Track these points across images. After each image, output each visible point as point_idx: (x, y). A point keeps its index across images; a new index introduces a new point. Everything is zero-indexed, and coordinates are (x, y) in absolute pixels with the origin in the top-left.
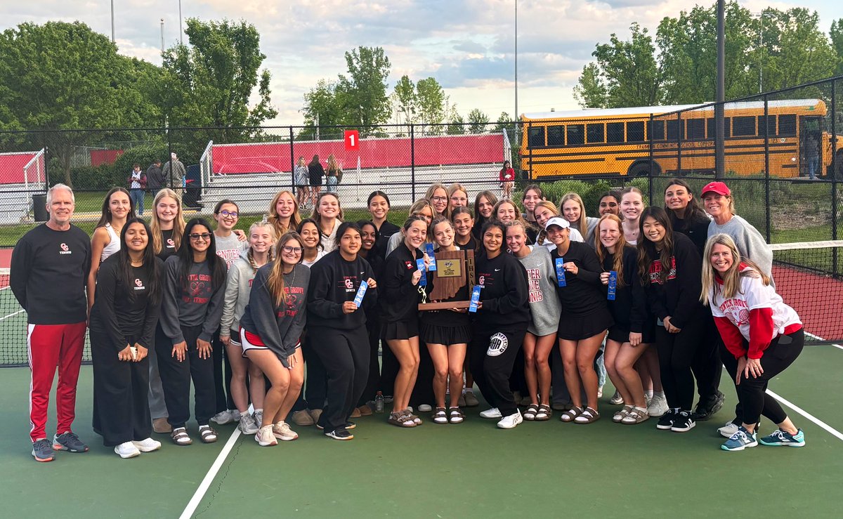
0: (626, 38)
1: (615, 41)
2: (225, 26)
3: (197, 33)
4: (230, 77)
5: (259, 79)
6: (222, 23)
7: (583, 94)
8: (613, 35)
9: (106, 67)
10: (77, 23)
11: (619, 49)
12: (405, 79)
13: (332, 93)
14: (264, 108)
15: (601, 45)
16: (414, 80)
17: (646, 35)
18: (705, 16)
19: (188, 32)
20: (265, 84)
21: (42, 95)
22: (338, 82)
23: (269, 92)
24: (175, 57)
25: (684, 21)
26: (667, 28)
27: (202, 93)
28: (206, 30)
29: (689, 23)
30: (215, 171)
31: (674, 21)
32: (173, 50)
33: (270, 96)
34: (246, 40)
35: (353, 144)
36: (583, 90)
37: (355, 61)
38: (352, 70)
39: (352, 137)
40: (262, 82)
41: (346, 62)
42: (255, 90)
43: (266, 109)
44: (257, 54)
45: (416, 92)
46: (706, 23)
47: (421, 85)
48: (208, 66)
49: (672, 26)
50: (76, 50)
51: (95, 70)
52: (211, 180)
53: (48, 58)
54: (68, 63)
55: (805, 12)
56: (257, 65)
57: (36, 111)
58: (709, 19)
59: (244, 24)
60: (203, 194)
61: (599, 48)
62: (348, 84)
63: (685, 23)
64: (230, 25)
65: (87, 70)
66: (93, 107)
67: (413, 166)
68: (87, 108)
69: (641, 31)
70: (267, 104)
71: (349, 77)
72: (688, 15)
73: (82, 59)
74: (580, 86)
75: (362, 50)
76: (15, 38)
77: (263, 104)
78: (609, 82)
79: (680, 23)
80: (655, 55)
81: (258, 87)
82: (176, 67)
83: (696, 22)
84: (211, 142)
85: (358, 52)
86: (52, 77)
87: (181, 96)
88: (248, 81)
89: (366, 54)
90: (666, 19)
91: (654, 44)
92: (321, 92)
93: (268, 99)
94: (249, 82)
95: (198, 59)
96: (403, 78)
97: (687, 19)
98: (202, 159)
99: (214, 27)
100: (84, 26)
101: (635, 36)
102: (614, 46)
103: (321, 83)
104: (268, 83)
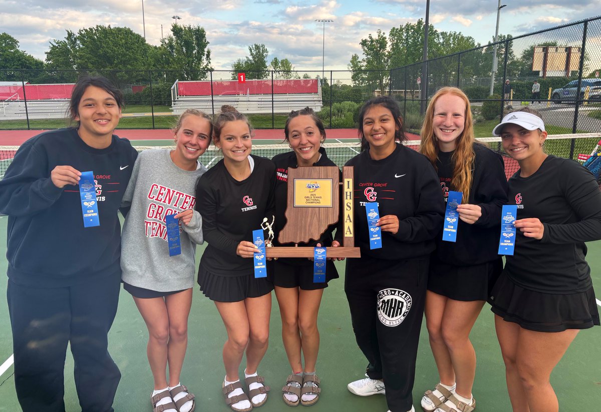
0: (375, 36)
1: (371, 38)
2: (189, 28)
3: (176, 30)
4: (192, 52)
5: (206, 53)
6: (188, 26)
7: (352, 68)
8: (370, 35)
9: (138, 47)
10: (125, 28)
11: (372, 41)
12: (276, 59)
13: (244, 64)
14: (208, 67)
15: (364, 39)
16: (280, 60)
17: (384, 36)
18: (412, 27)
19: (172, 30)
20: (208, 56)
21: (107, 59)
22: (246, 59)
23: (210, 59)
24: (167, 41)
25: (401, 30)
26: (394, 33)
27: (179, 59)
28: (181, 29)
29: (404, 31)
30: (180, 94)
31: (398, 29)
32: (166, 39)
33: (210, 61)
34: (200, 34)
35: (242, 80)
36: (352, 66)
37: (253, 51)
38: (252, 54)
39: (242, 77)
40: (207, 54)
41: (249, 51)
42: (204, 58)
43: (209, 67)
44: (205, 41)
45: (280, 65)
46: (412, 30)
47: (282, 62)
48: (182, 46)
49: (396, 32)
50: (123, 39)
51: (132, 48)
52: (178, 99)
53: (110, 42)
54: (120, 45)
55: (446, 33)
56: (205, 46)
57: (104, 67)
58: (414, 29)
59: (199, 27)
60: (173, 105)
61: (363, 41)
62: (250, 60)
63: (402, 31)
64: (192, 27)
65: (128, 49)
66: (132, 65)
67: (273, 94)
68: (129, 66)
69: (382, 34)
70: (209, 65)
71: (251, 58)
72: (403, 27)
73: (126, 43)
74: (351, 64)
75: (256, 45)
76: (94, 32)
77: (207, 65)
78: (366, 57)
79: (400, 31)
80: (388, 45)
81: (205, 57)
82: (167, 47)
83: (407, 30)
84: (178, 80)
85: (254, 47)
86: (112, 51)
87: (169, 60)
88: (201, 53)
89: (257, 47)
90: (394, 28)
91: (387, 40)
92: (239, 64)
93: (210, 63)
94: (201, 55)
95: (177, 43)
96: (275, 58)
97: (403, 29)
98: (172, 88)
99: (185, 28)
100: (129, 29)
101: (379, 36)
102: (370, 40)
103: (239, 60)
104: (209, 55)
